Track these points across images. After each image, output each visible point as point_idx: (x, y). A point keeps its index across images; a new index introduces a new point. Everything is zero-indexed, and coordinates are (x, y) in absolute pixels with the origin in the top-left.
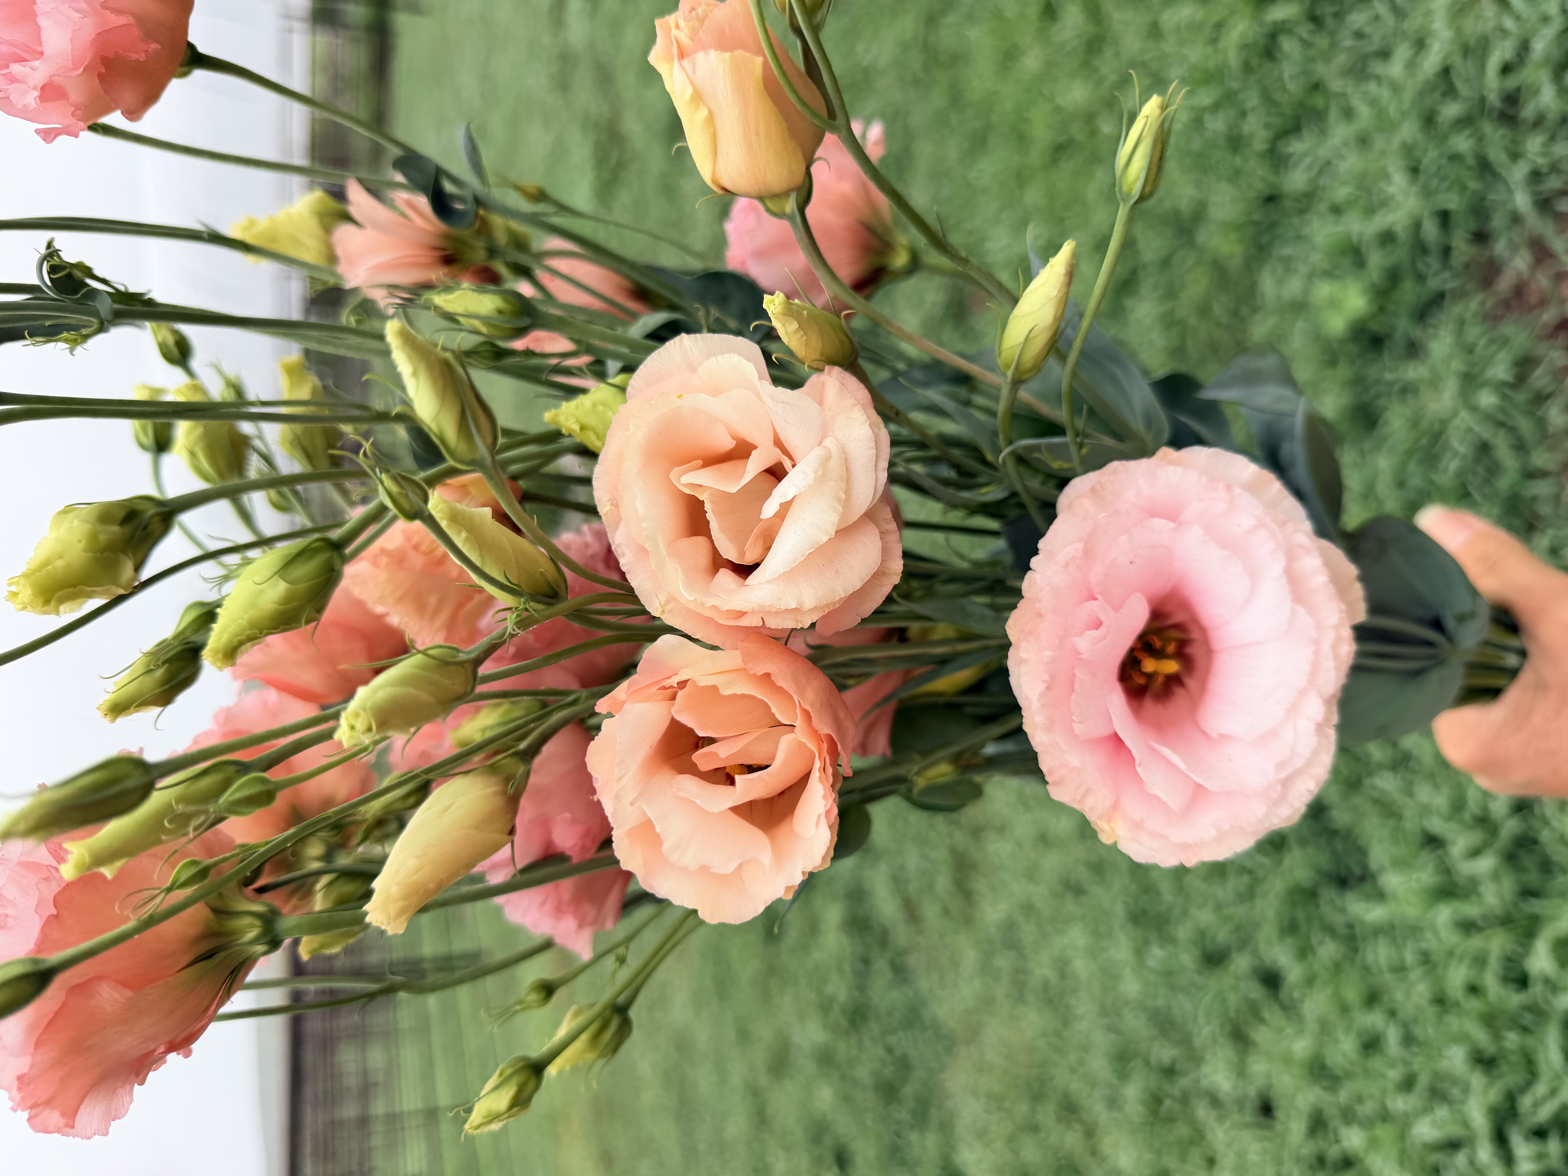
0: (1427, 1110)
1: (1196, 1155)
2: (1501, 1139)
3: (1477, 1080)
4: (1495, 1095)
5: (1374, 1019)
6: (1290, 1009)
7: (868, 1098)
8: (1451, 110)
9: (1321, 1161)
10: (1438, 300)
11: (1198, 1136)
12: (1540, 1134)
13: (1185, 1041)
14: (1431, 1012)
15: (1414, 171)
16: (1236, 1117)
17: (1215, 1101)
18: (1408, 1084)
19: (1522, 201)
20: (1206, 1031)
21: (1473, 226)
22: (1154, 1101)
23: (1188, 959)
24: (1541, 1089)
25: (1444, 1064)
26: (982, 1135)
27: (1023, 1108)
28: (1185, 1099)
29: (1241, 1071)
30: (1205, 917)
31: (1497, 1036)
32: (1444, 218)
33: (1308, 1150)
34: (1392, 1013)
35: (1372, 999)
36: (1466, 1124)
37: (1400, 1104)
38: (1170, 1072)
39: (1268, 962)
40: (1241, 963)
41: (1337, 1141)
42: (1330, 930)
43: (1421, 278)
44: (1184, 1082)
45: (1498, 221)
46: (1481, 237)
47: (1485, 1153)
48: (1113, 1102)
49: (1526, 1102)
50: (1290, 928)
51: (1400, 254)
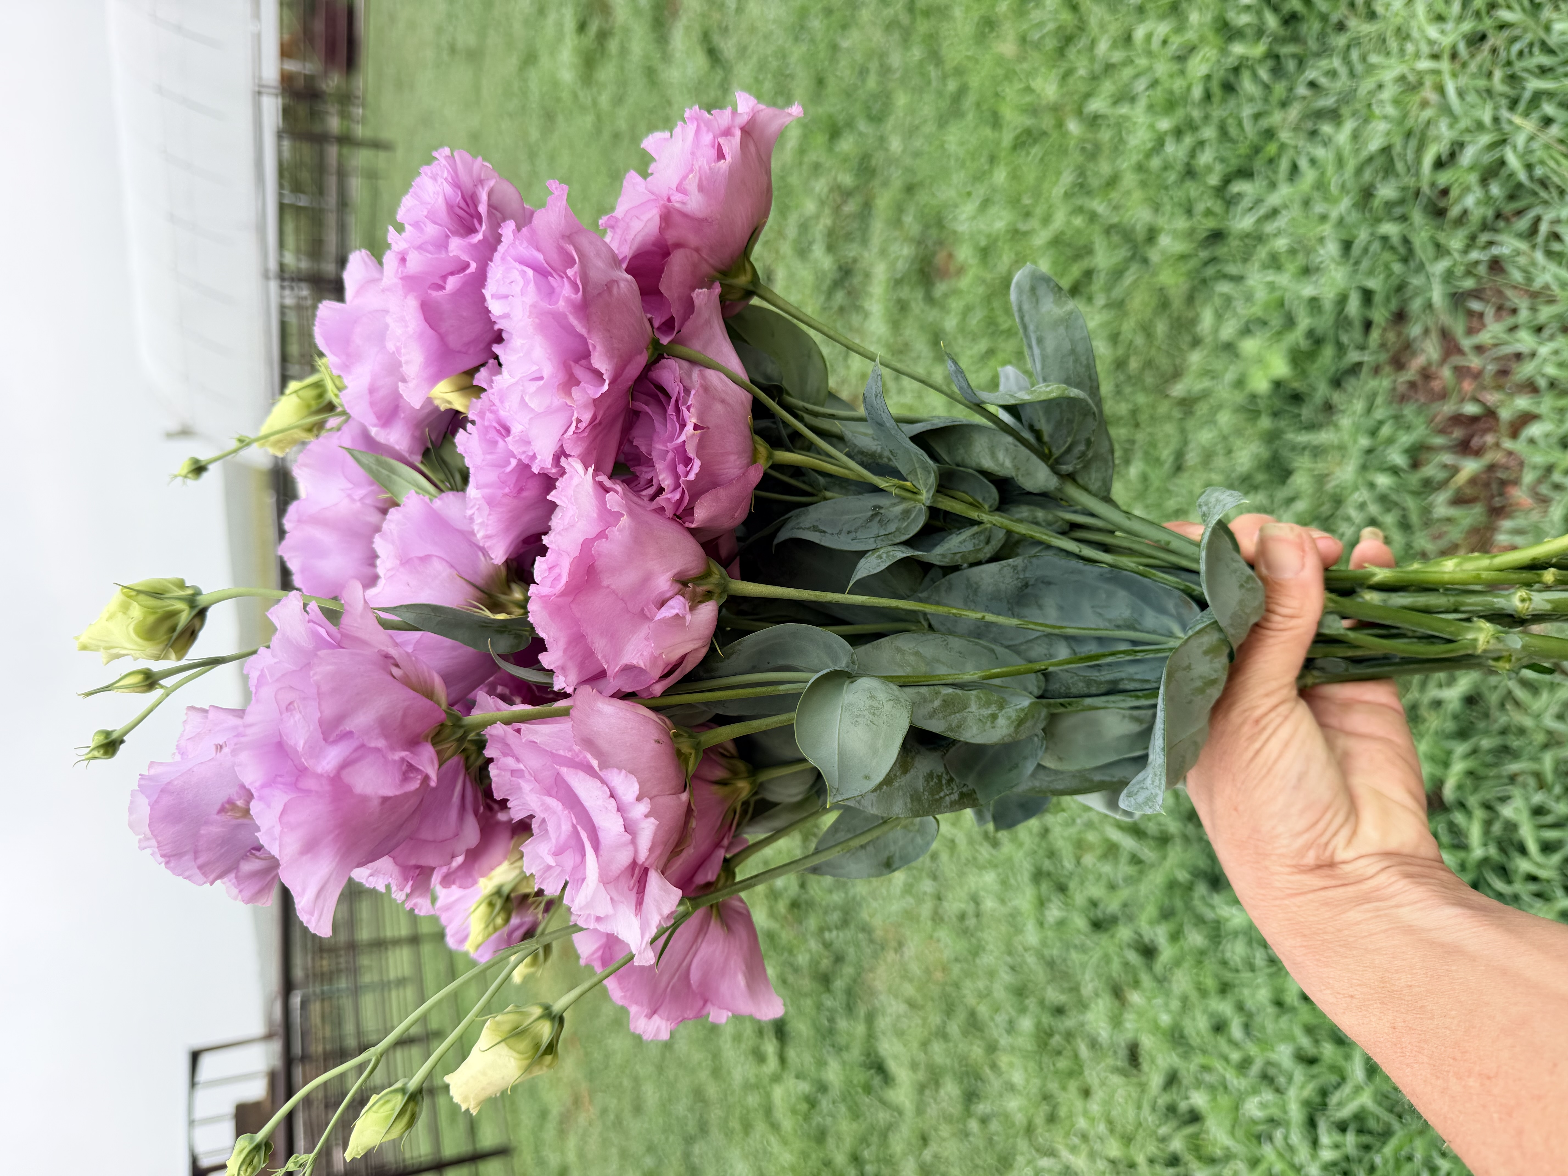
0: (1255, 1091)
1: (1073, 1086)
2: (1311, 1124)
3: (1299, 1073)
4: (1309, 1091)
5: (1225, 1007)
6: (1162, 981)
7: (806, 983)
8: (1386, 191)
9: (1172, 1109)
10: (1355, 369)
11: (1076, 1071)
12: (1342, 1128)
13: (1075, 989)
14: (1271, 1010)
15: (1347, 246)
16: (1110, 1061)
17: (1094, 1044)
18: (1244, 1065)
19: (1437, 295)
20: (1090, 987)
21: (1394, 305)
22: (1043, 1037)
23: (1080, 922)
24: (1347, 1089)
25: (1274, 1057)
26: (900, 1034)
27: (935, 1019)
28: (1069, 1036)
29: (1116, 1022)
30: (1096, 891)
31: (1317, 1042)
32: (1367, 296)
33: (1162, 1101)
34: (1240, 1007)
35: (1224, 989)
36: (1284, 1110)
37: (1236, 1082)
38: (1059, 1011)
39: (1146, 939)
40: (1124, 933)
41: (1187, 1098)
42: (1200, 921)
43: (1341, 348)
44: (1069, 1023)
45: (1416, 305)
46: (1400, 317)
47: (1296, 1137)
48: (1011, 1027)
49: (1334, 1099)
50: (1166, 914)
51: (1325, 322)
